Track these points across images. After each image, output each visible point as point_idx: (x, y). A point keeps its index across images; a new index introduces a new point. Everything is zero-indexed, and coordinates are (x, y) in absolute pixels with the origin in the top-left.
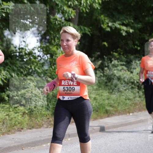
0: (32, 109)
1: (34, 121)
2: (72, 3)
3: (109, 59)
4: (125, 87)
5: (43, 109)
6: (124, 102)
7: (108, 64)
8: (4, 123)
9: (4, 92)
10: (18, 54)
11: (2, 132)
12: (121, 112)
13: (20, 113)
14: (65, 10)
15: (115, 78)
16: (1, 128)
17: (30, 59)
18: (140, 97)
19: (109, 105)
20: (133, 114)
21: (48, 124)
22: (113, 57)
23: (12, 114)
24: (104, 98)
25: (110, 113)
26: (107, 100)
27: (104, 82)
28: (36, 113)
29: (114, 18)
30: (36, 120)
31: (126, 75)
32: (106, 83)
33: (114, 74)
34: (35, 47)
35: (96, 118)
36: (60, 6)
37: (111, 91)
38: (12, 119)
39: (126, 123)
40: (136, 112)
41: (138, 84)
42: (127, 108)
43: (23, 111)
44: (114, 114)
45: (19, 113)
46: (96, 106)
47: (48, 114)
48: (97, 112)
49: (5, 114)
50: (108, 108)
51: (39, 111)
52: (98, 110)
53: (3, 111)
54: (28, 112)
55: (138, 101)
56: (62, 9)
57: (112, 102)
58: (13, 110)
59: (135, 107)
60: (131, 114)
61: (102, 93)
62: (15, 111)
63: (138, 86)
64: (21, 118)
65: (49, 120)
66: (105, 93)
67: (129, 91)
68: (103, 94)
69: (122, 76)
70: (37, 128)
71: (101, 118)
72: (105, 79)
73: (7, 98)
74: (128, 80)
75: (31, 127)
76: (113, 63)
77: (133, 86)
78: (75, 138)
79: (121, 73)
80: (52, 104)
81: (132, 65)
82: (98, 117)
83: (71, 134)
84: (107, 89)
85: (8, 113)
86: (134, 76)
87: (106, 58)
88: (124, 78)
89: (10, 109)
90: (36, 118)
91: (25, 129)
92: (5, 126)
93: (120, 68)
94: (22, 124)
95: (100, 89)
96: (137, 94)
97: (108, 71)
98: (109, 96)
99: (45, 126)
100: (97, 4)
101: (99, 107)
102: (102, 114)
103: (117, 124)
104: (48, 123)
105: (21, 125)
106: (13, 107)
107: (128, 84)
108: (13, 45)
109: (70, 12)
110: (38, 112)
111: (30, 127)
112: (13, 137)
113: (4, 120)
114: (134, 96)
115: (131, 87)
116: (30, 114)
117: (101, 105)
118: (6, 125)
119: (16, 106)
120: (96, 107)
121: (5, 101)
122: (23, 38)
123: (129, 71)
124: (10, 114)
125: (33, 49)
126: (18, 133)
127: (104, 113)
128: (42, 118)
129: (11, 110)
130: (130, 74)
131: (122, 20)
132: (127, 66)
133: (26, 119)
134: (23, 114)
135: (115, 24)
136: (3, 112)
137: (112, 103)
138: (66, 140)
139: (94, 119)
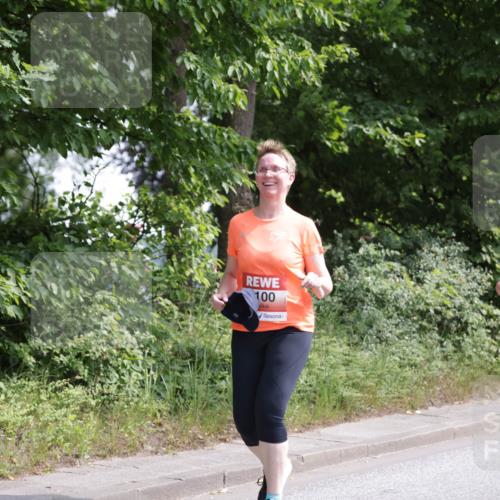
0: (108, 394)
1: (113, 431)
2: (237, 70)
3: (349, 242)
4: (400, 326)
5: (144, 393)
6: (398, 374)
7: (346, 254)
8: (20, 438)
9: (25, 341)
10: (67, 223)
11: (13, 465)
12: (386, 403)
13: (73, 408)
14: (215, 87)
15: (367, 300)
16: (11, 453)
17: (105, 239)
18: (445, 358)
19: (350, 382)
20: (425, 412)
21: (157, 443)
22: (360, 235)
23: (48, 411)
24: (333, 361)
25: (354, 408)
26: (343, 368)
27: (334, 311)
28: (123, 409)
29: (362, 112)
30: (122, 430)
31: (400, 287)
32: (341, 313)
33: (365, 287)
34: (121, 204)
35: (310, 424)
36: (199, 78)
37: (356, 338)
38: (46, 425)
39: (403, 438)
40: (433, 404)
41: (439, 318)
42: (404, 391)
43: (82, 400)
44: (365, 412)
45: (68, 406)
46: (310, 386)
47: (159, 411)
48: (312, 406)
49: (25, 411)
50: (346, 393)
51: (132, 400)
52: (315, 398)
53: (17, 400)
54: (97, 404)
55: (441, 369)
56: (206, 85)
57: (360, 374)
58: (50, 398)
59: (431, 390)
60: (418, 412)
61: (327, 344)
62: (55, 400)
63: (440, 325)
64: (73, 421)
65: (164, 429)
66: (337, 344)
67: (411, 338)
68: (330, 348)
69: (389, 292)
70: (125, 454)
71: (326, 424)
72: (339, 302)
73: (31, 360)
74: (407, 304)
75: (105, 452)
76: (361, 251)
77: (425, 323)
78: (241, 485)
79: (385, 285)
80: (171, 379)
81: (421, 258)
82: (317, 421)
83: (231, 473)
84: (344, 332)
85: (32, 408)
86: (427, 293)
87: (340, 235)
88: (396, 299)
89: (40, 393)
90: (122, 423)
91: (87, 457)
92: (23, 447)
93: (383, 267)
94: (77, 442)
95: (323, 331)
96: (438, 349)
97: (347, 276)
98: (349, 355)
99: (150, 448)
100: (311, 74)
101: (318, 389)
102: (328, 412)
103: (376, 444)
104: (159, 439)
105: (75, 445)
106: (50, 389)
107: (408, 317)
108: (52, 193)
109: (231, 96)
110: (128, 403)
111: (100, 453)
112: (49, 484)
113: (21, 427)
114: (428, 356)
115: (417, 326)
116: (102, 411)
117: (325, 382)
118: (26, 444)
119: (59, 384)
120: (308, 389)
121: (27, 368)
122: (86, 173)
123: (411, 276)
124: (40, 411)
125: (117, 210)
126: (65, 469)
127: (335, 407)
128: (139, 421)
129: (43, 397)
130: (414, 286)
131: (385, 116)
132: (404, 261)
133: (89, 425)
134: (82, 410)
135: (361, 127)
136: (19, 405)
137: (359, 377)
138: (215, 492)
139: (303, 426)
